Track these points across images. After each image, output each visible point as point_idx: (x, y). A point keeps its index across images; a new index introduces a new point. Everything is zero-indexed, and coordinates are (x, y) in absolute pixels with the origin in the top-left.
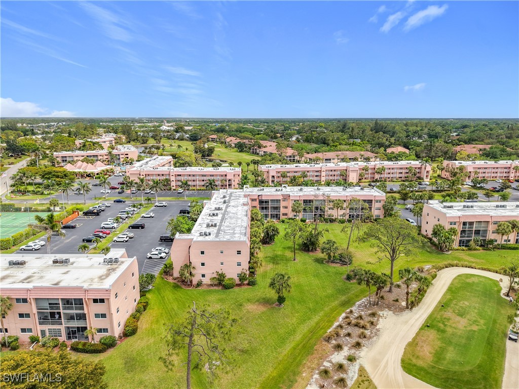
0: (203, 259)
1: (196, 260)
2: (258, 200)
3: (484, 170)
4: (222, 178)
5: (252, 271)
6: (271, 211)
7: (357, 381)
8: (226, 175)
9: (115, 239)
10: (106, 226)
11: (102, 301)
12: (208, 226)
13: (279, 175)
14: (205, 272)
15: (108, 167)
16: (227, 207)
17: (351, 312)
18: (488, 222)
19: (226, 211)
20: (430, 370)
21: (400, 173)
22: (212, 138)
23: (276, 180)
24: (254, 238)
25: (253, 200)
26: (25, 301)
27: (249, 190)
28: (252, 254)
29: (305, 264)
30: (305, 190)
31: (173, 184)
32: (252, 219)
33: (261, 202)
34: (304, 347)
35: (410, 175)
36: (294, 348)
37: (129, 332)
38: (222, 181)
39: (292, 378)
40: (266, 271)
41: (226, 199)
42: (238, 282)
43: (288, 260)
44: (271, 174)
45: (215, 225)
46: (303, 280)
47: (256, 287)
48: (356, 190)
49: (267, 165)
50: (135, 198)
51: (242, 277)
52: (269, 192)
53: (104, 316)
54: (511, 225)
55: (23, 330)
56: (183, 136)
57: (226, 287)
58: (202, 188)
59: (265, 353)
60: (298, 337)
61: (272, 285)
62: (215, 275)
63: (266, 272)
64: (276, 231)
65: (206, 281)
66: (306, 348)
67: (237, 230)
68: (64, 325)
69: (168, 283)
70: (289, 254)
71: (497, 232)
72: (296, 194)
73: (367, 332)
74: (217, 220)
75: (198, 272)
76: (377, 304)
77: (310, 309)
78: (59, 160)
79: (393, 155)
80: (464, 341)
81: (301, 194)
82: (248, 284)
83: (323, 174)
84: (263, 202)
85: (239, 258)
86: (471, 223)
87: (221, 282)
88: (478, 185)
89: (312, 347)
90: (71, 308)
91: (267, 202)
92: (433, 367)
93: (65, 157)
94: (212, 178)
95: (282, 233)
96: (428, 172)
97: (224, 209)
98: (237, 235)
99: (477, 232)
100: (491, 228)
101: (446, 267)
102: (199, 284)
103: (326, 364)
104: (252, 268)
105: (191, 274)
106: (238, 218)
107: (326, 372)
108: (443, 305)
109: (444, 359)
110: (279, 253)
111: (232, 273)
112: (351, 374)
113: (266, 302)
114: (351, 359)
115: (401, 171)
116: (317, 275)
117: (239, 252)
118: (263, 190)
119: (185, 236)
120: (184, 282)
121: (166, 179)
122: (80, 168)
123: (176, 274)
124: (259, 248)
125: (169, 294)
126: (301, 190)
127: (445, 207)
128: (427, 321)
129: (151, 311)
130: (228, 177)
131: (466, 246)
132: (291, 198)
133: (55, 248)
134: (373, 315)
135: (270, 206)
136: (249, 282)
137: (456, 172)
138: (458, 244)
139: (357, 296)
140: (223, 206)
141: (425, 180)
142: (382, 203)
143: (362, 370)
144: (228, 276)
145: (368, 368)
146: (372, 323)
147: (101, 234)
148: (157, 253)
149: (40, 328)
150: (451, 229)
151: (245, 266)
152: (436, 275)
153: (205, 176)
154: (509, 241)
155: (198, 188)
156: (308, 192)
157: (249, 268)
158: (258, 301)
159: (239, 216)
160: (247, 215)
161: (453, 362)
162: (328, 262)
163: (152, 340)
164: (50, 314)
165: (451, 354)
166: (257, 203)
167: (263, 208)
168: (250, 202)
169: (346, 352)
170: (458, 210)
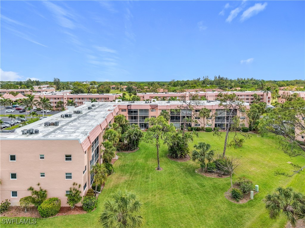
0: (13, 167)
2: (127, 110)
4: (106, 100)
6: (140, 121)
12: (46, 125)
14: (16, 188)
16: (89, 112)
19: (85, 114)
21: (247, 99)
22: (113, 87)
25: (122, 110)
29: (171, 174)
30: (173, 103)
33: (130, 112)
35: (256, 100)
41: (94, 107)
43: (150, 169)
44: (146, 98)
45: (57, 124)
49: (143, 93)
52: (138, 104)
56: (94, 86)
70: (152, 163)
72: (163, 105)
74: (68, 120)
75: (7, 188)
82: (83, 208)
83: (187, 99)
84: (132, 112)
85: (68, 167)
91: (136, 112)
96: (269, 98)
110: (141, 160)
116: (187, 192)
117: (68, 157)
126: (169, 102)
132: (158, 108)
135: (138, 116)
137: (291, 98)
140: (86, 111)
141: (268, 104)
156: (176, 104)
162: (201, 172)
166: (126, 113)
167: (132, 118)
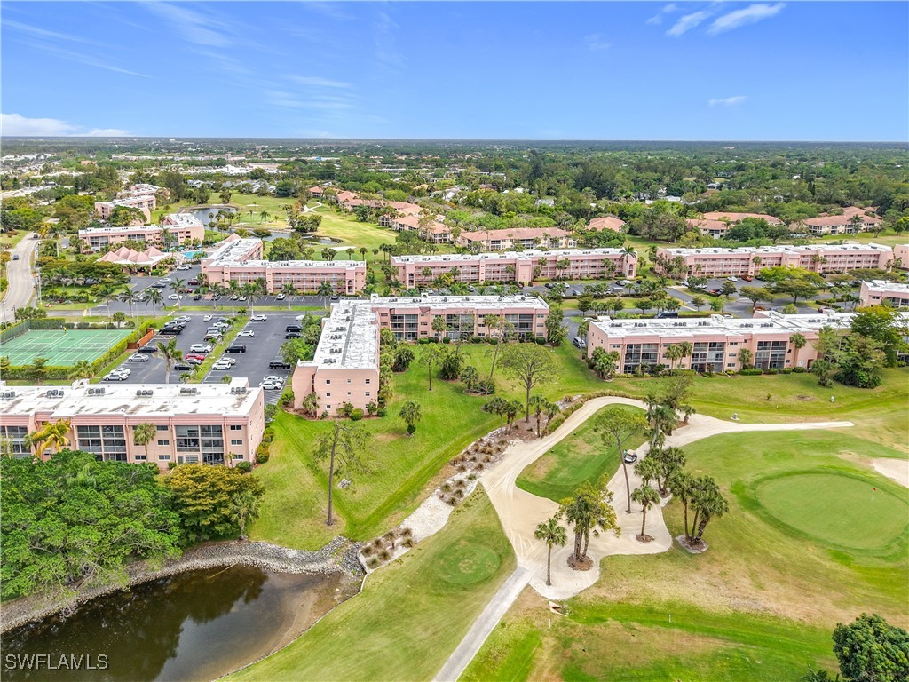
0: (328, 388)
1: (321, 389)
2: (389, 315)
3: (712, 263)
4: (340, 277)
5: (382, 400)
6: (406, 329)
7: (473, 493)
8: (345, 274)
9: (214, 366)
10: (197, 349)
11: (239, 427)
12: (332, 351)
13: (420, 271)
14: (330, 402)
15: (167, 255)
16: (351, 327)
17: (482, 440)
18: (657, 344)
19: (350, 332)
20: (539, 485)
21: (592, 267)
22: (314, 193)
23: (415, 278)
24: (385, 365)
25: (382, 315)
26: (165, 428)
27: (378, 301)
28: (382, 383)
29: (441, 393)
30: (451, 301)
31: (270, 286)
32: (382, 342)
33: (393, 317)
34: (430, 470)
35: (607, 270)
36: (421, 472)
37: (261, 459)
38: (339, 281)
39: (416, 492)
40: (397, 400)
41: (349, 315)
42: (366, 413)
43: (423, 390)
44: (409, 271)
45: (340, 351)
46: (437, 411)
47: (386, 418)
48: (516, 300)
49: (402, 257)
50: (220, 307)
51: (370, 409)
52: (403, 304)
53: (240, 442)
54: (681, 348)
55: (161, 457)
56: (265, 188)
57: (354, 419)
58: (311, 291)
59: (392, 475)
60: (426, 462)
61: (402, 414)
62: (342, 406)
63: (397, 403)
64: (411, 356)
65: (332, 412)
66: (433, 471)
67: (365, 356)
68: (201, 452)
69: (289, 415)
70: (424, 383)
71: (666, 356)
72: (438, 307)
73: (492, 458)
74: (341, 343)
75: (323, 403)
76: (509, 434)
77: (440, 438)
78: (87, 242)
79: (594, 234)
80: (580, 464)
81: (444, 306)
82: (378, 416)
83: (482, 270)
84: (396, 317)
85: (368, 388)
86: (638, 346)
87: (348, 413)
88: (696, 287)
89: (438, 470)
90: (210, 435)
91: (400, 317)
92: (543, 483)
93: (96, 238)
94: (325, 277)
95: (417, 357)
96: (631, 265)
97: (347, 329)
98: (364, 363)
99: (646, 356)
100: (662, 351)
101: (598, 396)
102: (324, 416)
103: (449, 482)
104: (382, 399)
105: (315, 404)
106: (365, 341)
107: (447, 487)
108: (575, 434)
109: (556, 477)
110: (414, 382)
111: (360, 404)
112: (468, 489)
113: (397, 432)
114: (471, 478)
115: (594, 264)
116: (452, 406)
117: (368, 381)
118: (396, 300)
119: (308, 364)
120: (307, 413)
121: (260, 279)
122: (125, 257)
123: (298, 404)
124: (390, 377)
125: (293, 426)
126: (445, 300)
127: (613, 325)
128: (553, 448)
129: (278, 442)
130: (348, 277)
131: (633, 372)
132: (431, 312)
133: (145, 378)
134: (503, 443)
135: (404, 323)
136: (379, 413)
138: (623, 369)
139: (492, 426)
140: (346, 325)
141: (628, 277)
142: (545, 318)
143: (480, 485)
144: (356, 407)
145: (485, 484)
146: (499, 450)
147: (195, 360)
148: (271, 382)
149: (178, 454)
150: (613, 352)
151: (374, 396)
152: (582, 406)
153: (315, 274)
154: (684, 366)
155: (305, 291)
156: (455, 303)
157: (379, 399)
158: (387, 431)
159: (367, 339)
160: (375, 338)
161: (563, 479)
162: (467, 391)
163: (285, 466)
164: (188, 441)
165: (563, 474)
166: (387, 319)
167: (395, 325)
168: (378, 317)
169: (468, 472)
170: (627, 329)
